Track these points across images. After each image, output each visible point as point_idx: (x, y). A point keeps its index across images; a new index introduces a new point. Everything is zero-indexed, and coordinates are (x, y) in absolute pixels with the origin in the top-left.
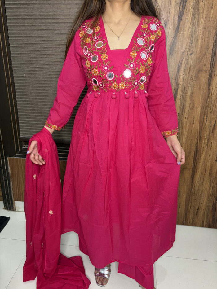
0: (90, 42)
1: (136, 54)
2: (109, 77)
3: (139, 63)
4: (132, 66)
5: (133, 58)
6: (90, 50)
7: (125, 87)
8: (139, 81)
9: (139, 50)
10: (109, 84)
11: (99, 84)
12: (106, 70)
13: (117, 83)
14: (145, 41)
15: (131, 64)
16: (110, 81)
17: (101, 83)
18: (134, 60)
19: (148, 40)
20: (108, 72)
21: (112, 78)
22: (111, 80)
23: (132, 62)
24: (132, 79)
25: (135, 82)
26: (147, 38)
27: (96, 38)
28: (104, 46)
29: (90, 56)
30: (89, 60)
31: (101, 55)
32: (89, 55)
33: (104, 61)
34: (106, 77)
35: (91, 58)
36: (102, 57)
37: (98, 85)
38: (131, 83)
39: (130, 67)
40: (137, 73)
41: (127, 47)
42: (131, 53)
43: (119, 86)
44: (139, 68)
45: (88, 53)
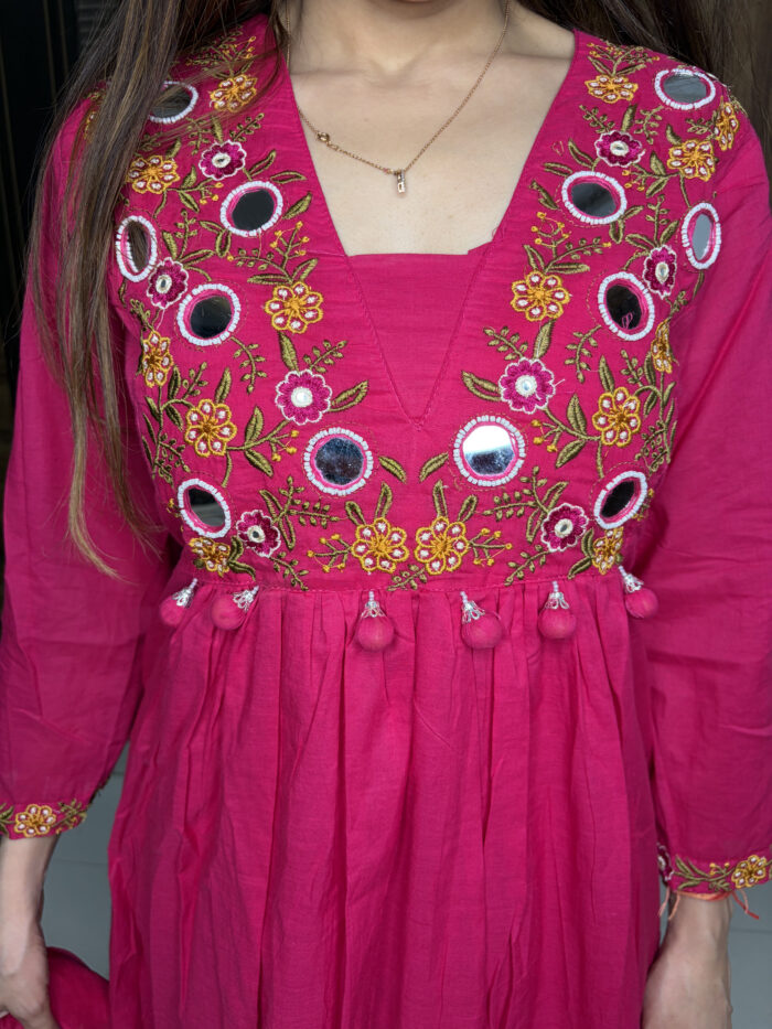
0: (177, 186)
1: (565, 296)
2: (330, 476)
3: (593, 364)
4: (526, 385)
5: (536, 327)
6: (174, 247)
7: (468, 558)
8: (589, 513)
9: (584, 260)
10: (327, 530)
11: (244, 527)
12: (301, 413)
13: (394, 520)
14: (627, 192)
15: (525, 369)
16: (338, 504)
17: (258, 520)
18: (542, 341)
19: (649, 182)
20: (318, 428)
21: (357, 485)
22: (348, 497)
23: (530, 354)
24: (524, 498)
25: (556, 517)
26: (645, 163)
27: (222, 160)
28: (294, 221)
29: (171, 296)
30: (162, 332)
31: (267, 293)
32: (165, 284)
33: (286, 342)
34: (303, 473)
35: (180, 316)
36: (271, 306)
37: (232, 531)
38: (513, 527)
39: (512, 393)
40: (571, 448)
41: (488, 238)
42: (518, 286)
43: (411, 544)
44: (589, 408)
45: (160, 271)
